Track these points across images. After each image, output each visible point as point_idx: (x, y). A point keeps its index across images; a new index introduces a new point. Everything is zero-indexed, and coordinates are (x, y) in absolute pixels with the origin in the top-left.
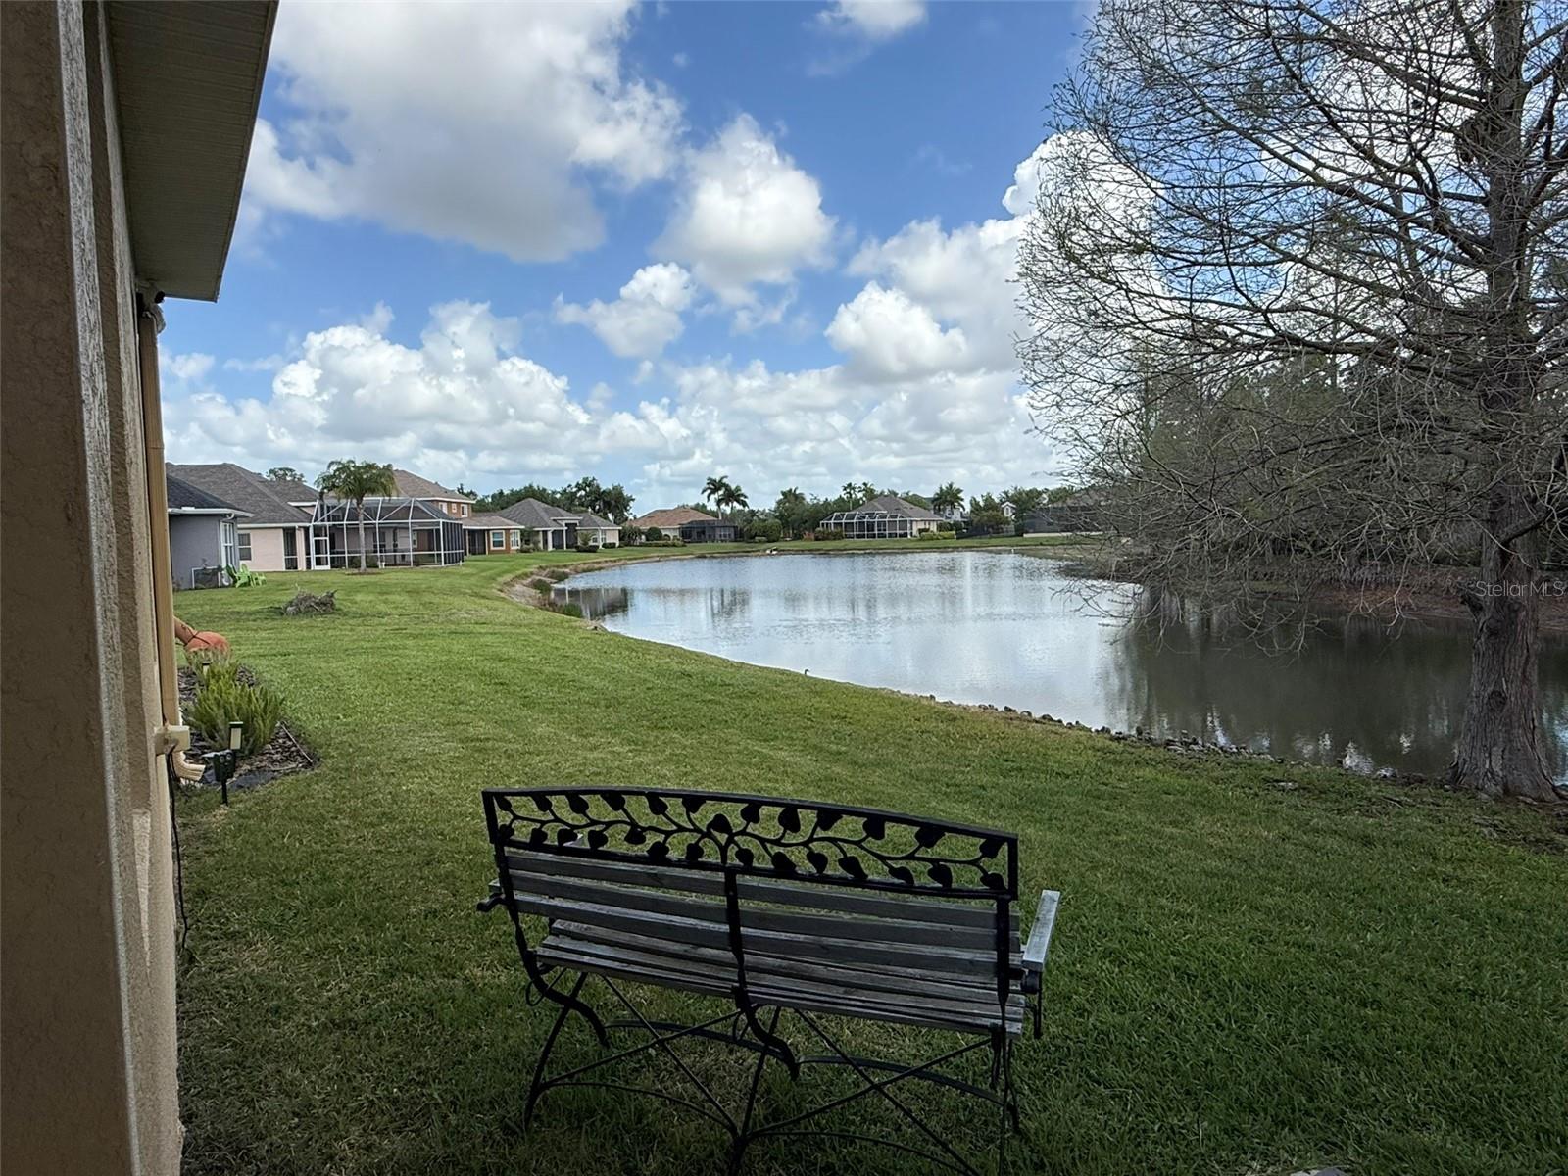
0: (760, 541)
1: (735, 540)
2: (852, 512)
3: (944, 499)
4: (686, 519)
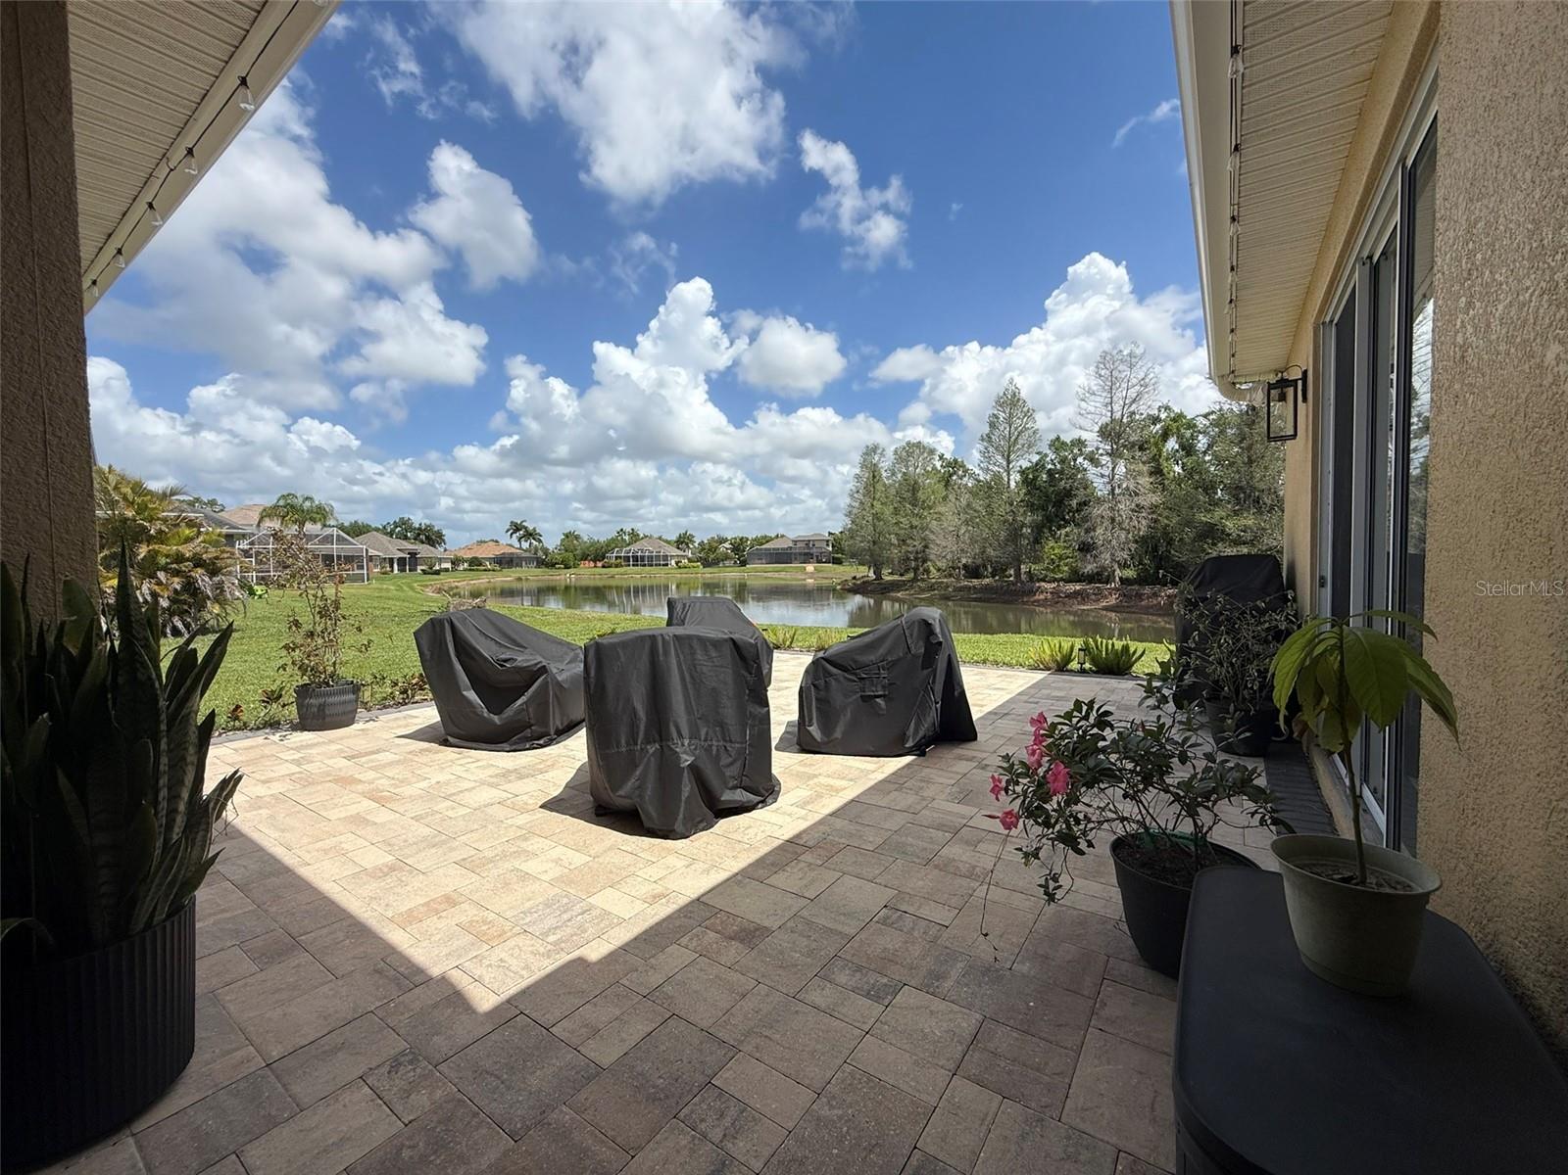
0: (559, 568)
1: (538, 566)
2: (628, 548)
3: (683, 541)
4: (498, 551)
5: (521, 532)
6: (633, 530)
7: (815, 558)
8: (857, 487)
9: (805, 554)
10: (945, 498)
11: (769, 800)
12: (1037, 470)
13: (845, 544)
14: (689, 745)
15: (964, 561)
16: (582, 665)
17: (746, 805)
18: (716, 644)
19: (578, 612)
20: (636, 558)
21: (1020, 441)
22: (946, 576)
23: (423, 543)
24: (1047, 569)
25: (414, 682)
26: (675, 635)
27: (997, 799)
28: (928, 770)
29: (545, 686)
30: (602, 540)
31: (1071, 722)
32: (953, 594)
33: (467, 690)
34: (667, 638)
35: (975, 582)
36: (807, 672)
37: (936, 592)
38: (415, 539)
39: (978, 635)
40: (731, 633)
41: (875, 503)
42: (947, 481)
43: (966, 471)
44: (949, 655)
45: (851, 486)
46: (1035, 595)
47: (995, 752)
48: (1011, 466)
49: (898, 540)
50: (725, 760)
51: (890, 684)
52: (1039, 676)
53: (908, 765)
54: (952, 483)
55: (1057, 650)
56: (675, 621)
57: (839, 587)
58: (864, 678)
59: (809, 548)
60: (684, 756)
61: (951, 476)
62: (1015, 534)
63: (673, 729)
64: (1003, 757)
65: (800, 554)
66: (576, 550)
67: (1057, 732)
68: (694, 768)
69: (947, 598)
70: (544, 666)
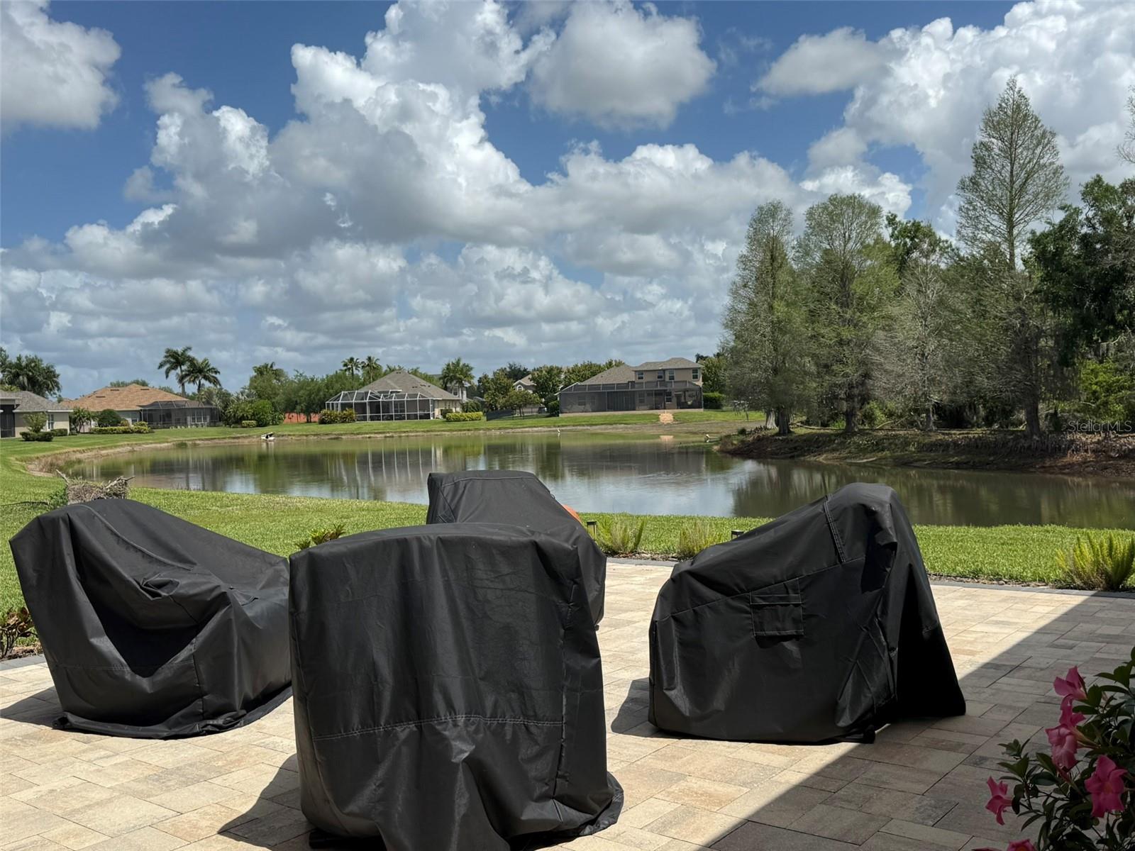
0: (248, 426)
1: (213, 423)
2: (362, 391)
3: (453, 376)
4: (145, 400)
5: (184, 368)
6: (369, 359)
7: (674, 400)
8: (743, 277)
9: (658, 393)
10: (899, 292)
11: (603, 820)
12: (1062, 238)
13: (725, 376)
14: (466, 725)
15: (935, 398)
16: (286, 590)
17: (566, 827)
18: (508, 551)
19: (280, 498)
20: (375, 407)
21: (1031, 189)
22: (903, 426)
23: (23, 388)
24: (1085, 409)
25: (12, 622)
26: (439, 538)
27: (1000, 820)
28: (877, 767)
29: (226, 625)
30: (320, 376)
31: (1127, 684)
32: (916, 456)
33: (98, 635)
34: (427, 543)
35: (957, 434)
36: (663, 595)
37: (887, 453)
38: (11, 383)
39: (963, 529)
40: (533, 533)
41: (776, 304)
42: (901, 261)
43: (935, 243)
44: (910, 566)
45: (733, 274)
46: (1065, 455)
47: (997, 735)
48: (1015, 232)
49: (817, 364)
50: (526, 750)
51: (807, 617)
52: (1074, 599)
53: (843, 759)
54: (912, 264)
55: (1105, 552)
56: (440, 513)
57: (716, 448)
58: (761, 607)
59: (663, 383)
60: (457, 744)
61: (908, 252)
62: (1025, 349)
63: (438, 699)
64: (1008, 747)
65: (650, 393)
66: (276, 394)
67: (1103, 702)
68: (473, 764)
69: (905, 463)
70: (224, 593)
